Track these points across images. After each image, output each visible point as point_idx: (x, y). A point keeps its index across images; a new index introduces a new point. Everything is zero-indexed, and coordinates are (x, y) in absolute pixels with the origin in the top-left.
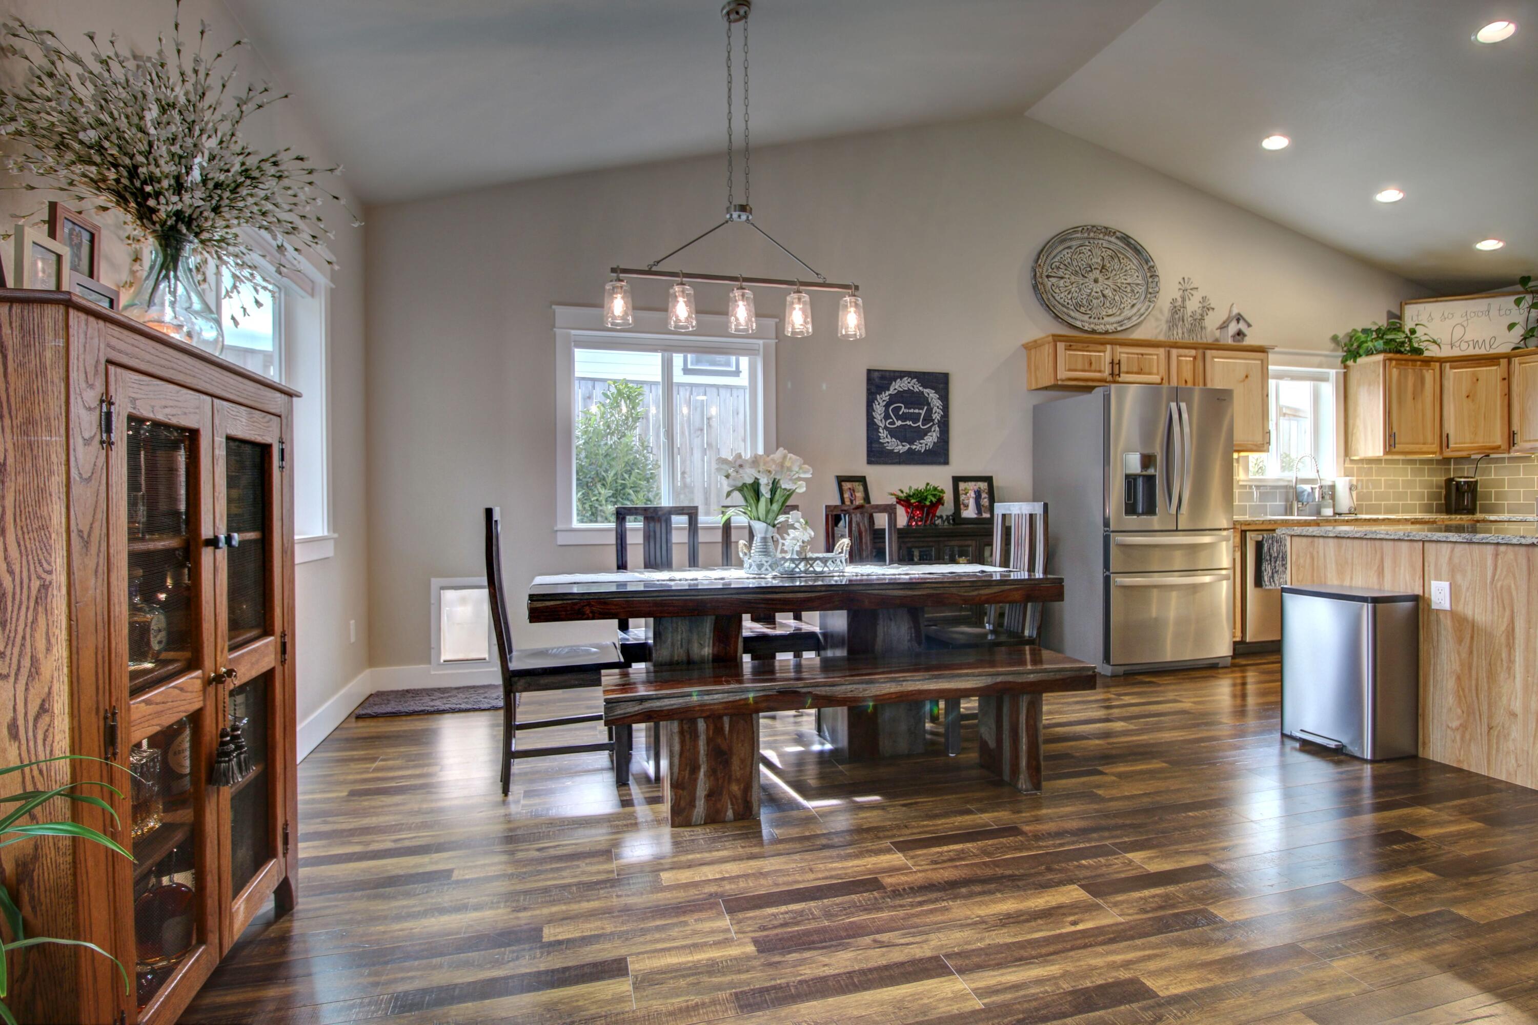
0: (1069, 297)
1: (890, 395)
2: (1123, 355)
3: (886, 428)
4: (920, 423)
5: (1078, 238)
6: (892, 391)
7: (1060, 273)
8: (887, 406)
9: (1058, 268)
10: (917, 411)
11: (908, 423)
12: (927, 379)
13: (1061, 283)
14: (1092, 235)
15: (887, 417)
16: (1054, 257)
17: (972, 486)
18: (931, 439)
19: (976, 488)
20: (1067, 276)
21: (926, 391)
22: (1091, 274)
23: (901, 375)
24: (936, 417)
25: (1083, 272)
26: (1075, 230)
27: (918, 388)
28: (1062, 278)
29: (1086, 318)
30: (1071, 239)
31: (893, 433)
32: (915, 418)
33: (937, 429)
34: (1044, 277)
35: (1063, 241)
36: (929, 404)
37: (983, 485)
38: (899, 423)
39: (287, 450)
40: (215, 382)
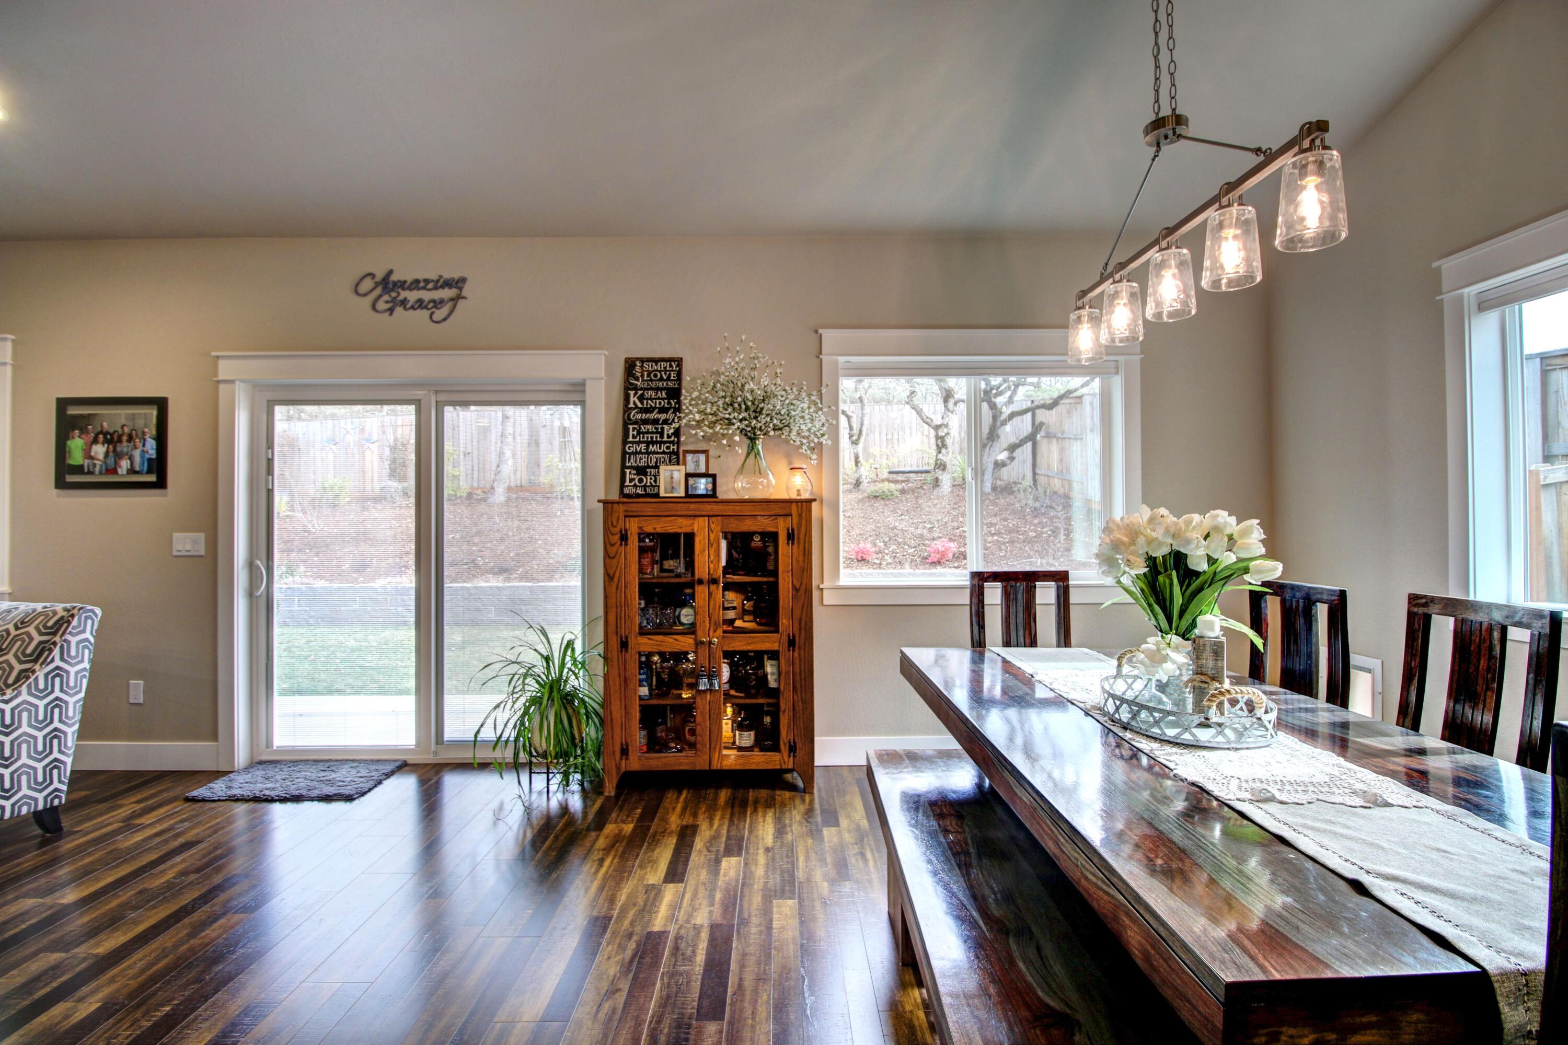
39: (800, 533)
40: (709, 510)
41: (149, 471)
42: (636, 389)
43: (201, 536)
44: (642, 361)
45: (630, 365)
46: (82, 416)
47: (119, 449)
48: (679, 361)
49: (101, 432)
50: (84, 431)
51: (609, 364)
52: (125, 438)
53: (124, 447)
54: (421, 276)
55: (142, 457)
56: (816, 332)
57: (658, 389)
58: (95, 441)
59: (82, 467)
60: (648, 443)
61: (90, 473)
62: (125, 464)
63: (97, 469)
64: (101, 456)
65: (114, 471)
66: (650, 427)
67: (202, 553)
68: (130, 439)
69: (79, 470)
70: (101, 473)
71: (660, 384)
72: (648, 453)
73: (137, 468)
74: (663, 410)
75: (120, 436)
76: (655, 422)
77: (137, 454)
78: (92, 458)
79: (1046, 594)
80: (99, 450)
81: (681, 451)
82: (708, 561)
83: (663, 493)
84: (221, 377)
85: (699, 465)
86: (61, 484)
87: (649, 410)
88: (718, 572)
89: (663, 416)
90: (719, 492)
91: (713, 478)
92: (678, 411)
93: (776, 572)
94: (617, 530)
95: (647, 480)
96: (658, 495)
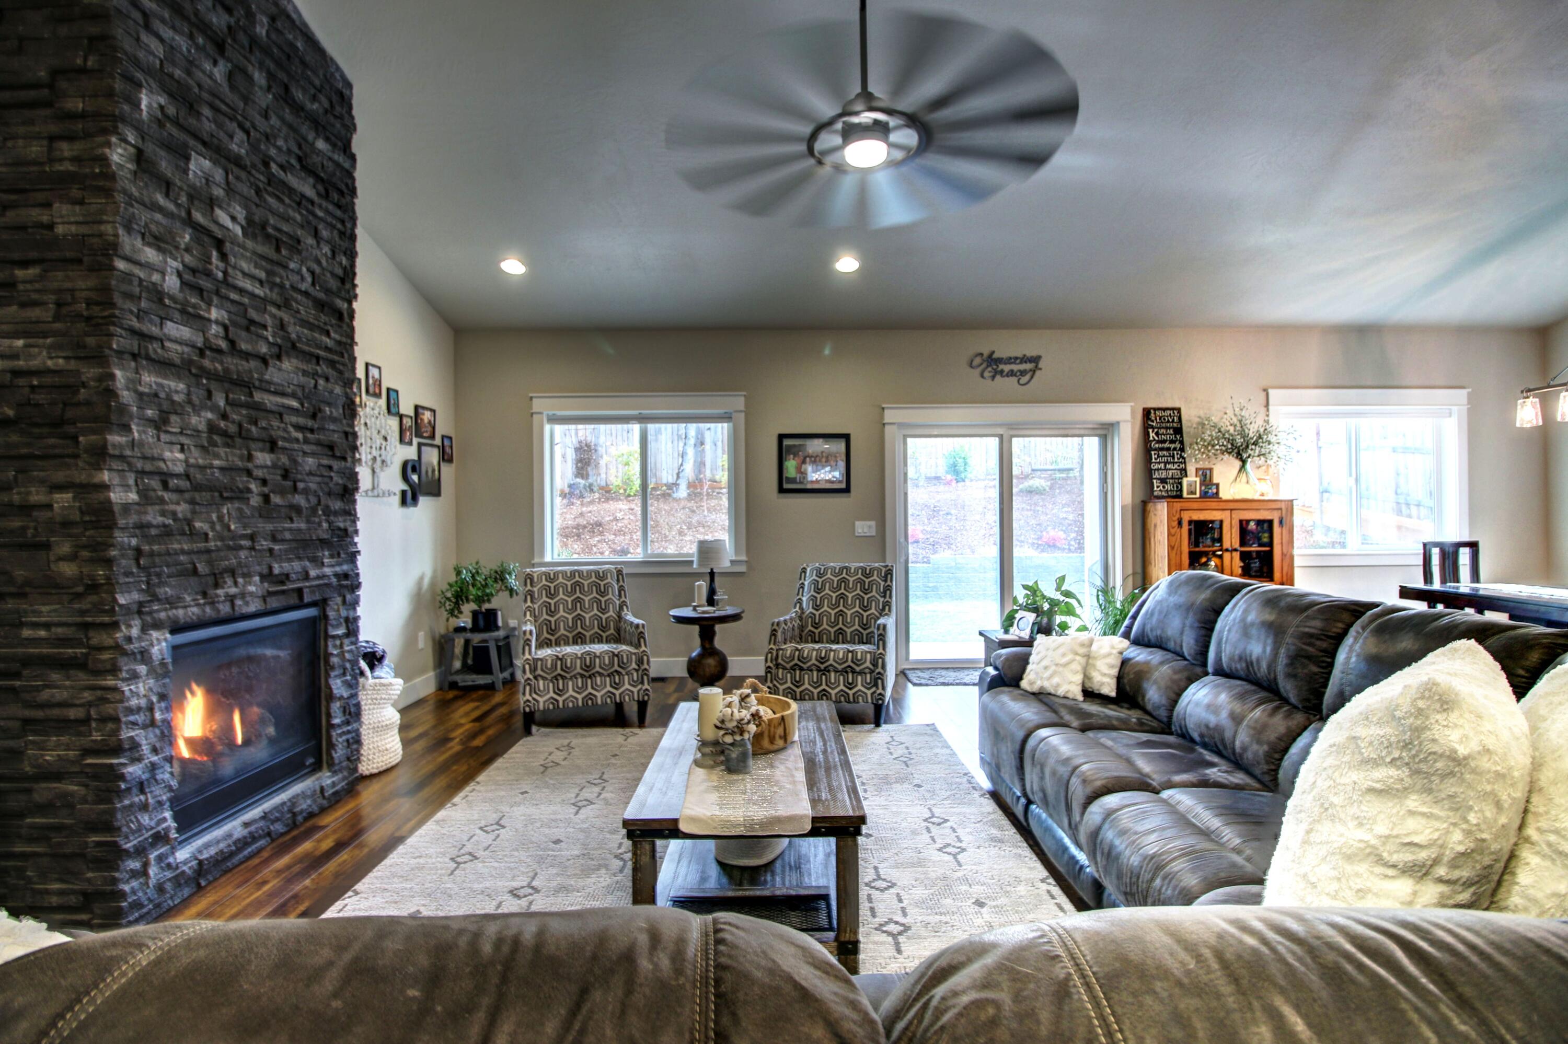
39: (1286, 520)
40: (1232, 506)
41: (841, 482)
42: (1152, 427)
43: (873, 523)
44: (1155, 409)
45: (1147, 413)
46: (794, 446)
47: (818, 467)
48: (1179, 410)
49: (806, 456)
50: (796, 455)
51: (1133, 412)
52: (822, 460)
53: (821, 466)
54: (1013, 355)
56: (1265, 391)
57: (1167, 428)
58: (802, 462)
59: (796, 478)
60: (1165, 463)
61: (800, 483)
63: (806, 481)
66: (1165, 453)
67: (874, 534)
68: (826, 460)
69: (794, 481)
71: (1170, 425)
72: (1166, 469)
73: (832, 480)
74: (1172, 442)
75: (819, 459)
76: (1168, 449)
78: (800, 473)
79: (1462, 554)
80: (805, 468)
81: (1191, 469)
82: (1231, 538)
83: (1185, 495)
84: (886, 421)
85: (1206, 477)
86: (781, 490)
87: (1164, 442)
88: (1237, 545)
89: (1173, 446)
90: (1221, 495)
91: (1217, 485)
92: (1182, 442)
93: (1270, 544)
94: (1175, 518)
95: (1168, 487)
96: (1180, 496)
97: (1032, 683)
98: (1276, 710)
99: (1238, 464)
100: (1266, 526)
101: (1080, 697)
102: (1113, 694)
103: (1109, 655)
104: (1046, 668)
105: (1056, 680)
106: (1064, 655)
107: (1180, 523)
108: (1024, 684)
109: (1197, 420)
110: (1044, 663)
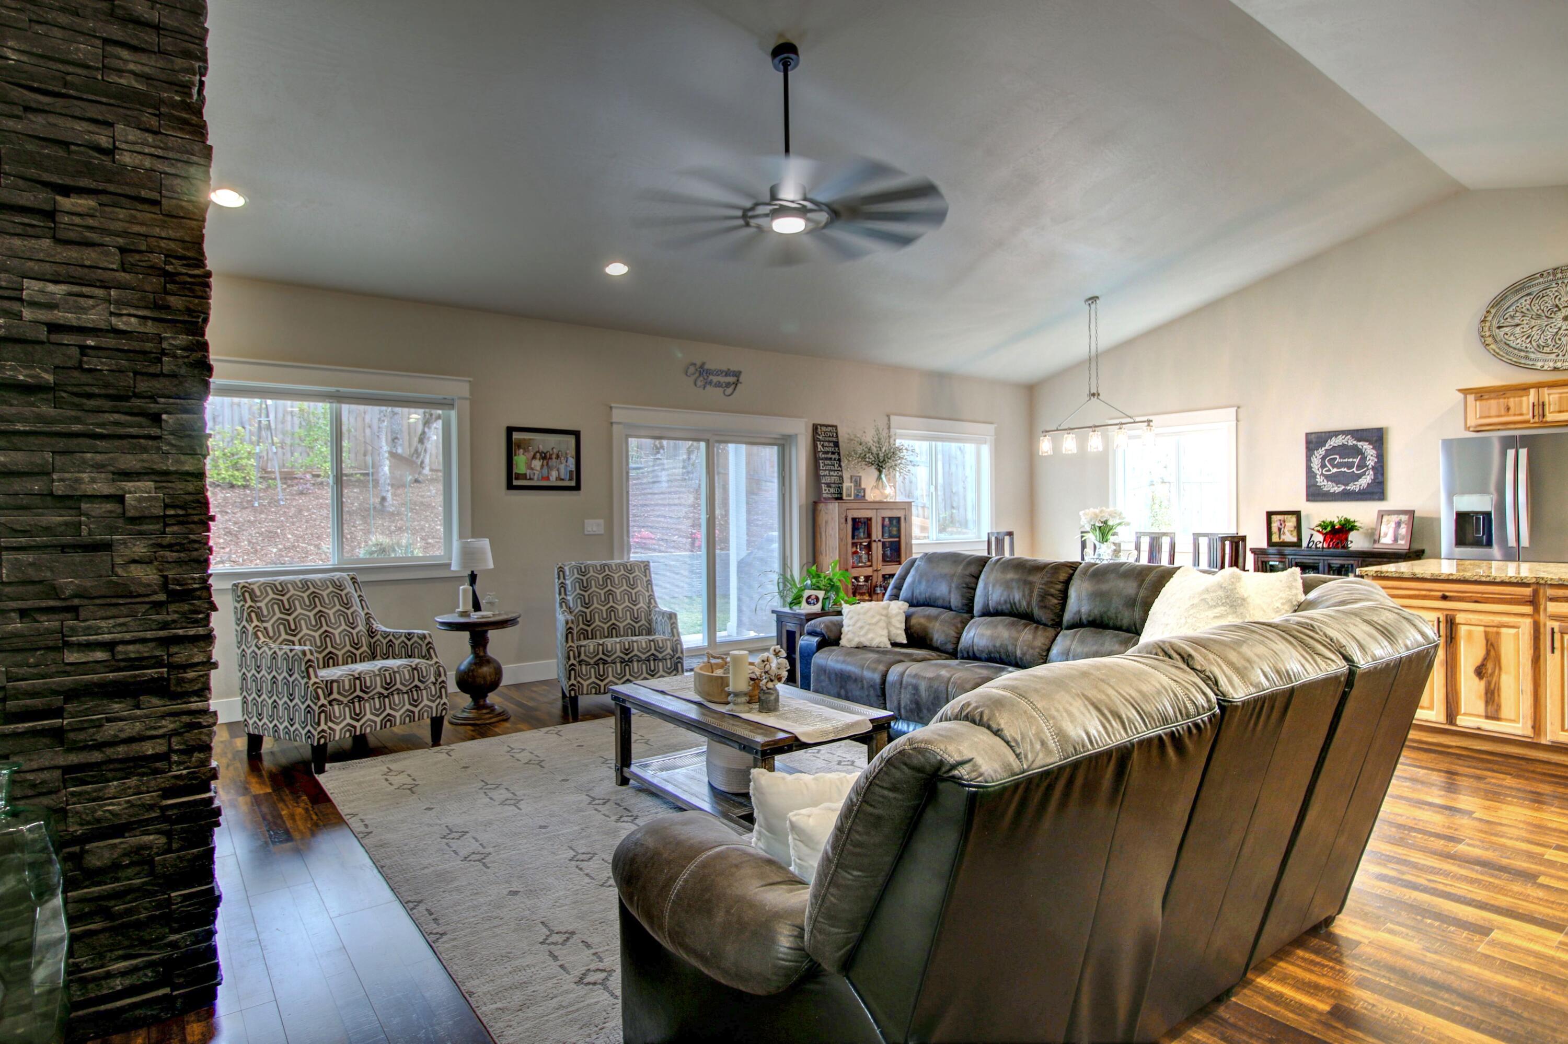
0: (1528, 341)
1: (1326, 450)
2: (1551, 397)
3: (1322, 474)
4: (1354, 469)
5: (1539, 284)
6: (1327, 447)
7: (1517, 321)
8: (1323, 458)
9: (1513, 317)
10: (1351, 460)
11: (1343, 470)
12: (1360, 434)
13: (1518, 329)
14: (1559, 275)
15: (1323, 466)
16: (1508, 308)
17: (1395, 518)
18: (1365, 481)
19: (1397, 520)
20: (1525, 322)
21: (1360, 444)
22: (1559, 313)
23: (1336, 434)
24: (1371, 462)
25: (1548, 315)
26: (1531, 278)
27: (1351, 442)
28: (1517, 325)
29: (1553, 356)
30: (1529, 287)
31: (1328, 478)
32: (1350, 466)
33: (1371, 472)
34: (1494, 329)
35: (1517, 291)
36: (1362, 454)
37: (1404, 518)
38: (1335, 470)
39: (908, 519)
40: (877, 506)
41: (571, 479)
42: (820, 441)
43: (601, 521)
44: (821, 425)
45: (815, 428)
47: (550, 464)
48: (836, 427)
49: (538, 452)
50: (526, 450)
51: (805, 427)
52: (554, 456)
53: (553, 462)
54: (719, 367)
55: (565, 469)
56: (888, 416)
57: (829, 442)
58: (534, 457)
59: (525, 474)
60: (830, 470)
61: (530, 479)
62: (554, 474)
63: (536, 477)
64: (538, 468)
65: (548, 478)
66: (829, 462)
67: (602, 532)
68: (558, 457)
69: (524, 476)
70: (538, 479)
71: (830, 439)
72: (830, 476)
73: (562, 477)
74: (833, 453)
75: (551, 455)
76: (831, 459)
77: (562, 467)
78: (532, 469)
79: (1007, 539)
80: (537, 464)
81: (846, 476)
82: (877, 533)
83: (844, 497)
84: (614, 420)
85: (857, 482)
86: (510, 486)
87: (827, 453)
88: (880, 537)
89: (833, 457)
90: (867, 497)
91: (864, 490)
92: (839, 454)
93: (899, 537)
94: (843, 516)
95: (832, 490)
96: (841, 499)
97: (850, 641)
98: (1037, 628)
99: (876, 473)
100: (895, 522)
101: (889, 646)
102: (905, 641)
103: (897, 615)
104: (861, 628)
105: (870, 636)
106: (873, 617)
107: (846, 520)
108: (843, 642)
109: (847, 436)
110: (859, 624)
